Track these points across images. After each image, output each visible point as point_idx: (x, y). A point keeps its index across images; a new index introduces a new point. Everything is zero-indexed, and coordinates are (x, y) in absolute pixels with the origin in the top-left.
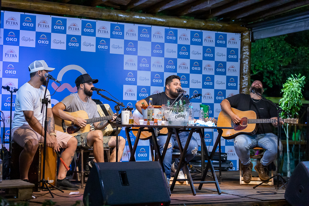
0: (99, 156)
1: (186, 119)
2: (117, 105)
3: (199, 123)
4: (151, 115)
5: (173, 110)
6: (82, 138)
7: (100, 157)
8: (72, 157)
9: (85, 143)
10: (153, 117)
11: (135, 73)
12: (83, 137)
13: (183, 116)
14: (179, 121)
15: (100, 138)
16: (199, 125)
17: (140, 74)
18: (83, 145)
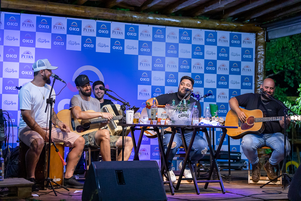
0: (106, 155)
1: (189, 118)
2: (123, 105)
3: (203, 122)
4: (154, 115)
6: (90, 137)
7: (107, 156)
8: (79, 156)
9: (93, 142)
10: (156, 116)
11: (149, 73)
12: (91, 136)
13: (187, 116)
14: (183, 120)
15: (107, 137)
16: (204, 124)
17: (154, 74)
18: (92, 144)
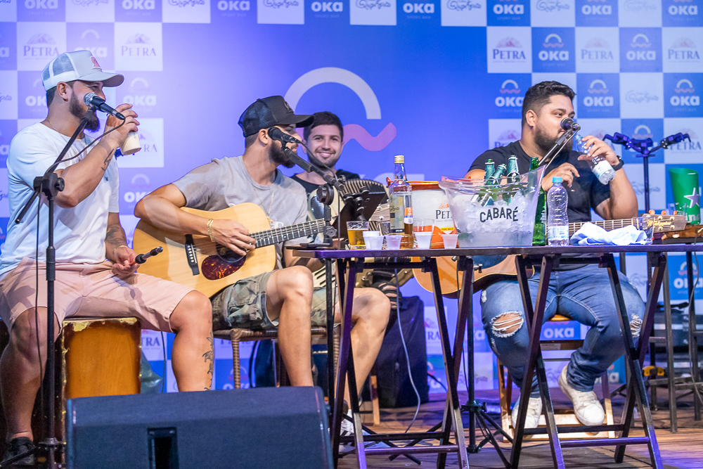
0: (292, 350)
5: (481, 196)
6: (251, 292)
7: (297, 353)
8: (206, 354)
9: (259, 306)
12: (252, 289)
15: (301, 290)
16: (585, 240)
18: (255, 313)
